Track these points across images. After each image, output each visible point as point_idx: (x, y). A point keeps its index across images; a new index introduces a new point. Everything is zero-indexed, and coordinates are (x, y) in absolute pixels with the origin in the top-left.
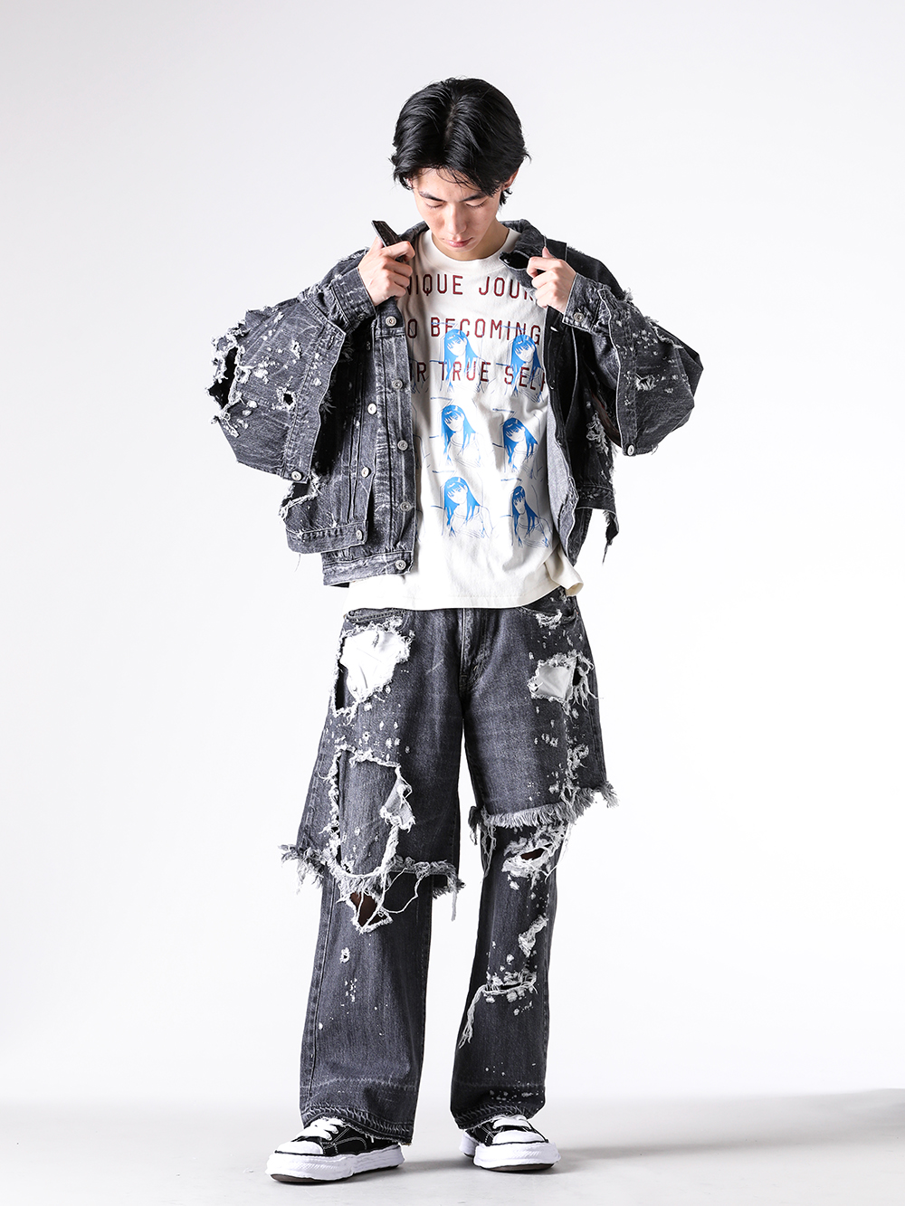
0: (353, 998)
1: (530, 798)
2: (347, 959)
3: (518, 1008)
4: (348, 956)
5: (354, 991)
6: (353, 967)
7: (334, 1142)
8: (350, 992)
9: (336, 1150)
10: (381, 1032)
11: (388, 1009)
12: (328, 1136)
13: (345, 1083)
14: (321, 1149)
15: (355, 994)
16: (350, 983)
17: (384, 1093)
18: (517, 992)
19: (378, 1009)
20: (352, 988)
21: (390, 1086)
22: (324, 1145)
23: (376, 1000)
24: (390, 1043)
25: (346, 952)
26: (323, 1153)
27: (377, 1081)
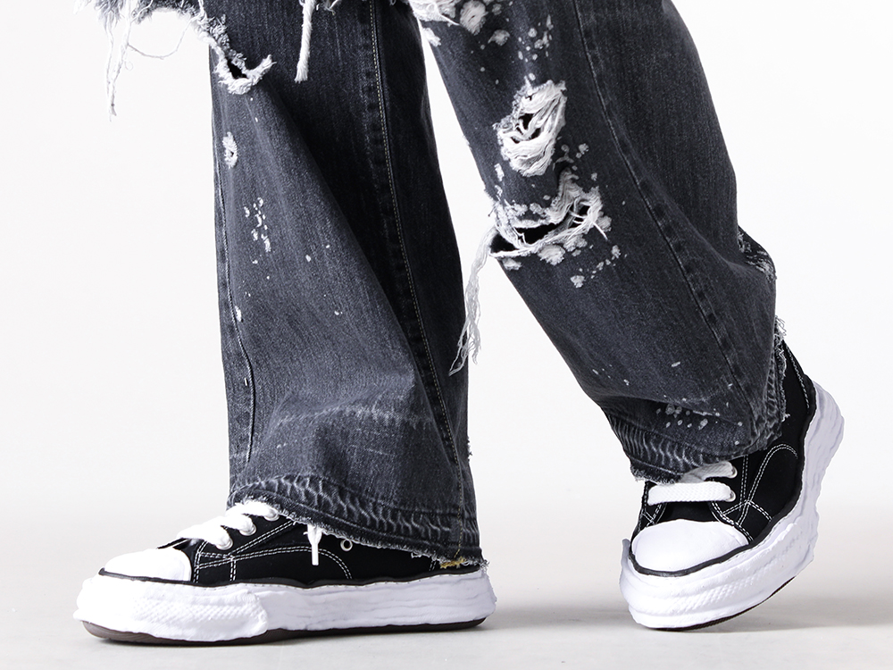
0: (267, 243)
2: (236, 158)
3: (579, 274)
4: (234, 149)
5: (266, 227)
6: (249, 176)
7: (234, 554)
8: (260, 230)
9: (233, 571)
10: (336, 309)
11: (331, 254)
12: (222, 540)
13: (289, 426)
14: (193, 568)
15: (268, 234)
16: (253, 212)
17: (363, 434)
18: (561, 245)
19: (313, 259)
20: (260, 220)
21: (375, 418)
22: (203, 560)
23: (304, 241)
24: (360, 328)
25: (229, 143)
26: (192, 577)
27: (348, 410)
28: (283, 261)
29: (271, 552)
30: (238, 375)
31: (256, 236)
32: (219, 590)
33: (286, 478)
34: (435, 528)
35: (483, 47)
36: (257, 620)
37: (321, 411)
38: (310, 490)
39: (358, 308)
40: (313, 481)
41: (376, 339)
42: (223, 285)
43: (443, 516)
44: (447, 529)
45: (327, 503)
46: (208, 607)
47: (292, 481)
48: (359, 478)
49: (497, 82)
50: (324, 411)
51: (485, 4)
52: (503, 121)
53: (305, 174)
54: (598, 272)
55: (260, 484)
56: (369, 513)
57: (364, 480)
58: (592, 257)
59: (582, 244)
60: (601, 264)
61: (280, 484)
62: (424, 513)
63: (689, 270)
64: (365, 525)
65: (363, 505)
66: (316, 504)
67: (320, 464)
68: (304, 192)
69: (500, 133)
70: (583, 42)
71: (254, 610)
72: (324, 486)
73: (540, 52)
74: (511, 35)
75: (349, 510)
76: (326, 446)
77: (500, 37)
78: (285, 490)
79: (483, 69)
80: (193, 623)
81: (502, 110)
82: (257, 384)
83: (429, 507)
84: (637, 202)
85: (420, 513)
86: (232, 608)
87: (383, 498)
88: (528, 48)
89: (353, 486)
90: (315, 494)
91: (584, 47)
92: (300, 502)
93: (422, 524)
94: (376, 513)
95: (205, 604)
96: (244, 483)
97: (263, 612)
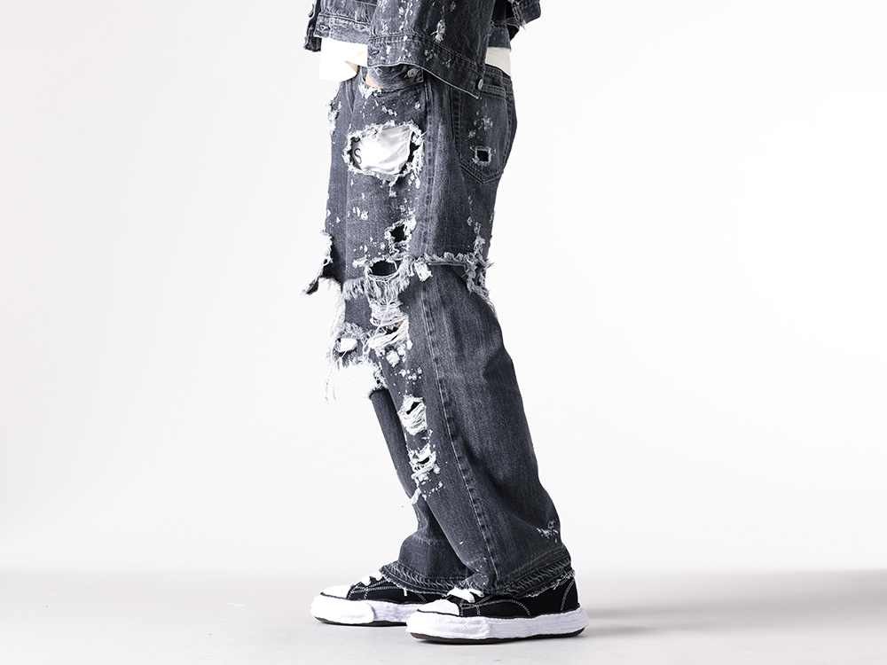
3: (424, 493)
17: (414, 546)
54: (432, 493)
58: (430, 485)
60: (433, 489)
84: (453, 464)
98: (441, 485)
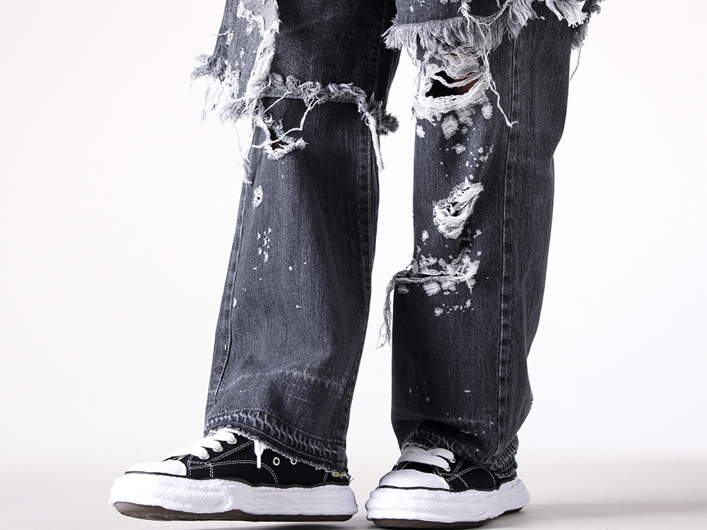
1: (412, 9)
2: (260, 201)
3: (442, 307)
4: (261, 196)
5: (268, 247)
6: (266, 213)
7: (211, 462)
8: (263, 249)
9: (212, 472)
10: (298, 304)
11: (306, 268)
12: (203, 454)
13: (249, 380)
14: (187, 469)
15: (269, 251)
16: (263, 236)
17: (296, 388)
18: (440, 283)
19: (293, 269)
20: (266, 242)
21: (305, 379)
22: (192, 465)
23: (291, 257)
24: (310, 319)
25: (258, 192)
26: (187, 474)
27: (288, 372)
28: (274, 268)
29: (233, 462)
30: (222, 342)
31: (260, 252)
32: (205, 482)
33: (243, 413)
34: (327, 450)
35: (447, 150)
36: (228, 502)
37: (270, 372)
38: (259, 420)
39: (312, 305)
40: (261, 414)
41: (318, 327)
42: (229, 285)
43: (331, 443)
44: (335, 452)
45: (269, 429)
46: (199, 491)
47: (247, 414)
48: (289, 415)
49: (447, 176)
50: (272, 372)
51: (459, 122)
52: (440, 202)
53: (303, 216)
54: (453, 310)
55: (228, 418)
56: (293, 438)
57: (293, 416)
58: (453, 300)
59: (453, 289)
60: (457, 307)
61: (240, 416)
62: (320, 440)
63: (504, 343)
64: (290, 445)
65: (291, 432)
66: (262, 428)
67: (266, 404)
68: (299, 226)
69: (437, 209)
70: (505, 171)
71: (226, 494)
72: (268, 418)
73: (481, 163)
74: (467, 150)
75: (282, 434)
76: (271, 393)
77: (460, 149)
78: (243, 420)
79: (442, 163)
80: (189, 500)
81: (442, 195)
82: (232, 351)
83: (323, 437)
84: (496, 284)
85: (319, 440)
86: (213, 493)
87: (302, 429)
88: (475, 159)
89: (285, 420)
90: (262, 422)
91: (505, 174)
92: (252, 427)
93: (319, 447)
94: (298, 438)
95: (197, 490)
96: (217, 413)
97: (232, 497)
98: (468, 303)
